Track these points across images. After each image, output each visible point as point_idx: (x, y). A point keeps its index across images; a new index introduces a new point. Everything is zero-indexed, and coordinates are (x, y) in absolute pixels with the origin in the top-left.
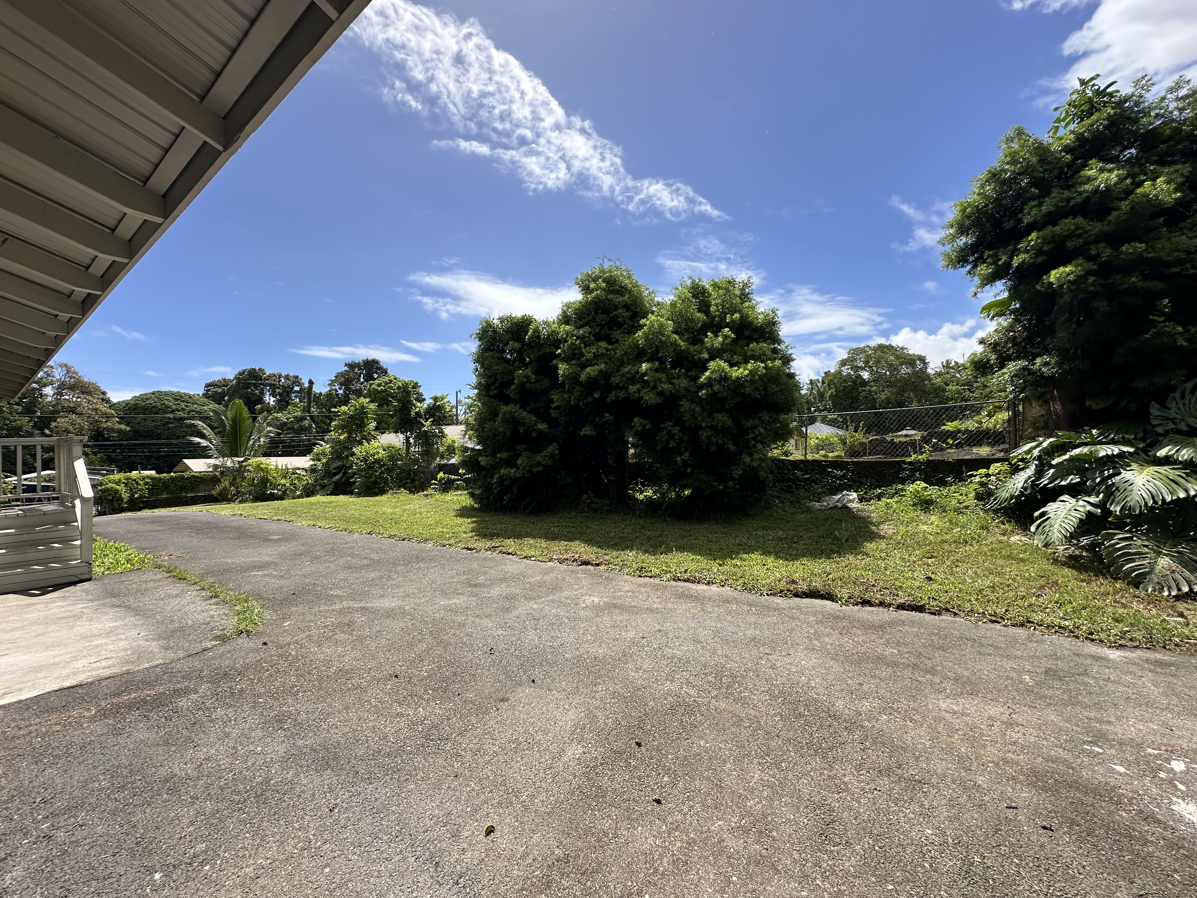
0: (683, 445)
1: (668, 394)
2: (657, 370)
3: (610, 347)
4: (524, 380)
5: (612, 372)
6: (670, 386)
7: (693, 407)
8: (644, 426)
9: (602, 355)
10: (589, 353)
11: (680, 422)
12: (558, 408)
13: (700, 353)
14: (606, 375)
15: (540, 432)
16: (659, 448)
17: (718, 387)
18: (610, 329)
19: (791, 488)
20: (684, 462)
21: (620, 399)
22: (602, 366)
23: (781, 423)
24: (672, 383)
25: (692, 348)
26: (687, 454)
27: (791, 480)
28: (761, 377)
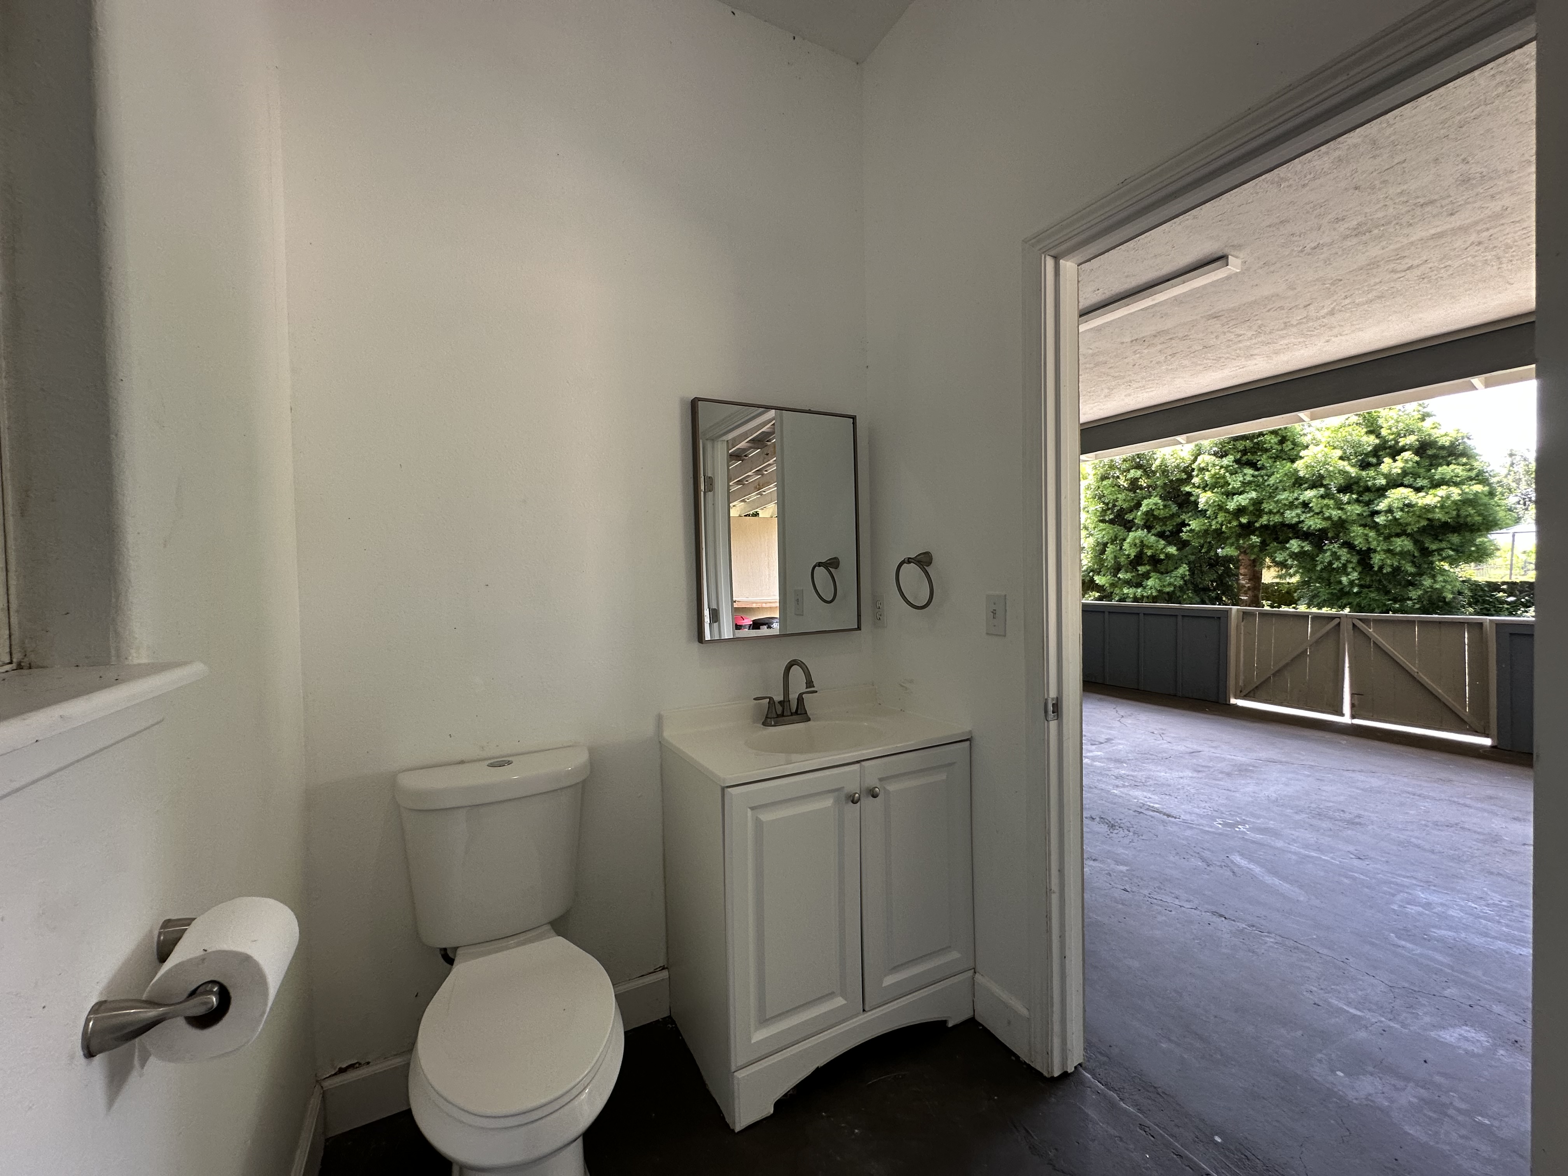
0: (1350, 566)
1: (1336, 519)
2: (1322, 497)
3: (1256, 473)
4: (1154, 507)
5: (1263, 499)
6: (1339, 512)
7: (1366, 532)
8: (1302, 547)
9: (1250, 483)
10: (1235, 482)
11: (1349, 545)
12: (1192, 531)
13: (1374, 479)
14: (1257, 503)
15: (1169, 556)
16: (1318, 568)
17: (1400, 513)
18: (1254, 453)
19: (1489, 610)
20: (1352, 583)
21: (1271, 523)
22: (1254, 495)
23: (1476, 545)
24: (1342, 509)
25: (1364, 473)
26: (1356, 574)
27: (1489, 603)
28: (1455, 503)
